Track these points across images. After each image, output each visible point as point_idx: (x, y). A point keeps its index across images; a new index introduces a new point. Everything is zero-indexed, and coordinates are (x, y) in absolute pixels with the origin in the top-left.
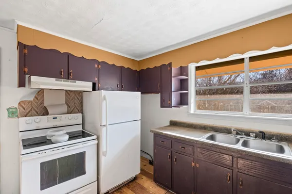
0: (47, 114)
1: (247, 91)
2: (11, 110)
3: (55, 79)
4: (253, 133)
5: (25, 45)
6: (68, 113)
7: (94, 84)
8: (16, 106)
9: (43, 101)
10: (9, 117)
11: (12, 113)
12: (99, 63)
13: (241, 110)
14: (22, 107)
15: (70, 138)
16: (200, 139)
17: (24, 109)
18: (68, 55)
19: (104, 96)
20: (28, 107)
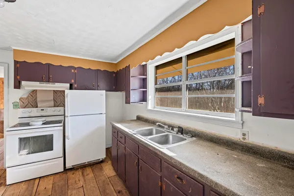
0: (37, 107)
1: (184, 88)
2: (15, 104)
3: (39, 83)
4: (176, 128)
5: (18, 61)
6: (54, 107)
7: (71, 85)
8: (18, 101)
9: (36, 98)
10: (13, 108)
11: (15, 106)
12: (75, 68)
13: (180, 106)
14: (22, 101)
15: (44, 124)
16: (130, 130)
17: (23, 103)
18: (49, 65)
19: (67, 94)
20: (26, 102)
